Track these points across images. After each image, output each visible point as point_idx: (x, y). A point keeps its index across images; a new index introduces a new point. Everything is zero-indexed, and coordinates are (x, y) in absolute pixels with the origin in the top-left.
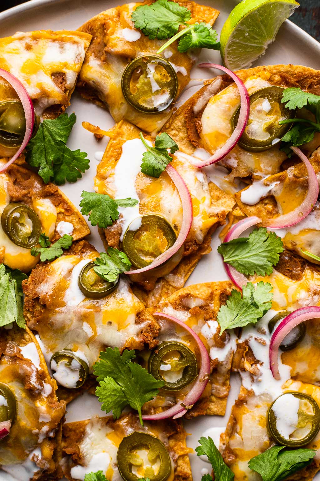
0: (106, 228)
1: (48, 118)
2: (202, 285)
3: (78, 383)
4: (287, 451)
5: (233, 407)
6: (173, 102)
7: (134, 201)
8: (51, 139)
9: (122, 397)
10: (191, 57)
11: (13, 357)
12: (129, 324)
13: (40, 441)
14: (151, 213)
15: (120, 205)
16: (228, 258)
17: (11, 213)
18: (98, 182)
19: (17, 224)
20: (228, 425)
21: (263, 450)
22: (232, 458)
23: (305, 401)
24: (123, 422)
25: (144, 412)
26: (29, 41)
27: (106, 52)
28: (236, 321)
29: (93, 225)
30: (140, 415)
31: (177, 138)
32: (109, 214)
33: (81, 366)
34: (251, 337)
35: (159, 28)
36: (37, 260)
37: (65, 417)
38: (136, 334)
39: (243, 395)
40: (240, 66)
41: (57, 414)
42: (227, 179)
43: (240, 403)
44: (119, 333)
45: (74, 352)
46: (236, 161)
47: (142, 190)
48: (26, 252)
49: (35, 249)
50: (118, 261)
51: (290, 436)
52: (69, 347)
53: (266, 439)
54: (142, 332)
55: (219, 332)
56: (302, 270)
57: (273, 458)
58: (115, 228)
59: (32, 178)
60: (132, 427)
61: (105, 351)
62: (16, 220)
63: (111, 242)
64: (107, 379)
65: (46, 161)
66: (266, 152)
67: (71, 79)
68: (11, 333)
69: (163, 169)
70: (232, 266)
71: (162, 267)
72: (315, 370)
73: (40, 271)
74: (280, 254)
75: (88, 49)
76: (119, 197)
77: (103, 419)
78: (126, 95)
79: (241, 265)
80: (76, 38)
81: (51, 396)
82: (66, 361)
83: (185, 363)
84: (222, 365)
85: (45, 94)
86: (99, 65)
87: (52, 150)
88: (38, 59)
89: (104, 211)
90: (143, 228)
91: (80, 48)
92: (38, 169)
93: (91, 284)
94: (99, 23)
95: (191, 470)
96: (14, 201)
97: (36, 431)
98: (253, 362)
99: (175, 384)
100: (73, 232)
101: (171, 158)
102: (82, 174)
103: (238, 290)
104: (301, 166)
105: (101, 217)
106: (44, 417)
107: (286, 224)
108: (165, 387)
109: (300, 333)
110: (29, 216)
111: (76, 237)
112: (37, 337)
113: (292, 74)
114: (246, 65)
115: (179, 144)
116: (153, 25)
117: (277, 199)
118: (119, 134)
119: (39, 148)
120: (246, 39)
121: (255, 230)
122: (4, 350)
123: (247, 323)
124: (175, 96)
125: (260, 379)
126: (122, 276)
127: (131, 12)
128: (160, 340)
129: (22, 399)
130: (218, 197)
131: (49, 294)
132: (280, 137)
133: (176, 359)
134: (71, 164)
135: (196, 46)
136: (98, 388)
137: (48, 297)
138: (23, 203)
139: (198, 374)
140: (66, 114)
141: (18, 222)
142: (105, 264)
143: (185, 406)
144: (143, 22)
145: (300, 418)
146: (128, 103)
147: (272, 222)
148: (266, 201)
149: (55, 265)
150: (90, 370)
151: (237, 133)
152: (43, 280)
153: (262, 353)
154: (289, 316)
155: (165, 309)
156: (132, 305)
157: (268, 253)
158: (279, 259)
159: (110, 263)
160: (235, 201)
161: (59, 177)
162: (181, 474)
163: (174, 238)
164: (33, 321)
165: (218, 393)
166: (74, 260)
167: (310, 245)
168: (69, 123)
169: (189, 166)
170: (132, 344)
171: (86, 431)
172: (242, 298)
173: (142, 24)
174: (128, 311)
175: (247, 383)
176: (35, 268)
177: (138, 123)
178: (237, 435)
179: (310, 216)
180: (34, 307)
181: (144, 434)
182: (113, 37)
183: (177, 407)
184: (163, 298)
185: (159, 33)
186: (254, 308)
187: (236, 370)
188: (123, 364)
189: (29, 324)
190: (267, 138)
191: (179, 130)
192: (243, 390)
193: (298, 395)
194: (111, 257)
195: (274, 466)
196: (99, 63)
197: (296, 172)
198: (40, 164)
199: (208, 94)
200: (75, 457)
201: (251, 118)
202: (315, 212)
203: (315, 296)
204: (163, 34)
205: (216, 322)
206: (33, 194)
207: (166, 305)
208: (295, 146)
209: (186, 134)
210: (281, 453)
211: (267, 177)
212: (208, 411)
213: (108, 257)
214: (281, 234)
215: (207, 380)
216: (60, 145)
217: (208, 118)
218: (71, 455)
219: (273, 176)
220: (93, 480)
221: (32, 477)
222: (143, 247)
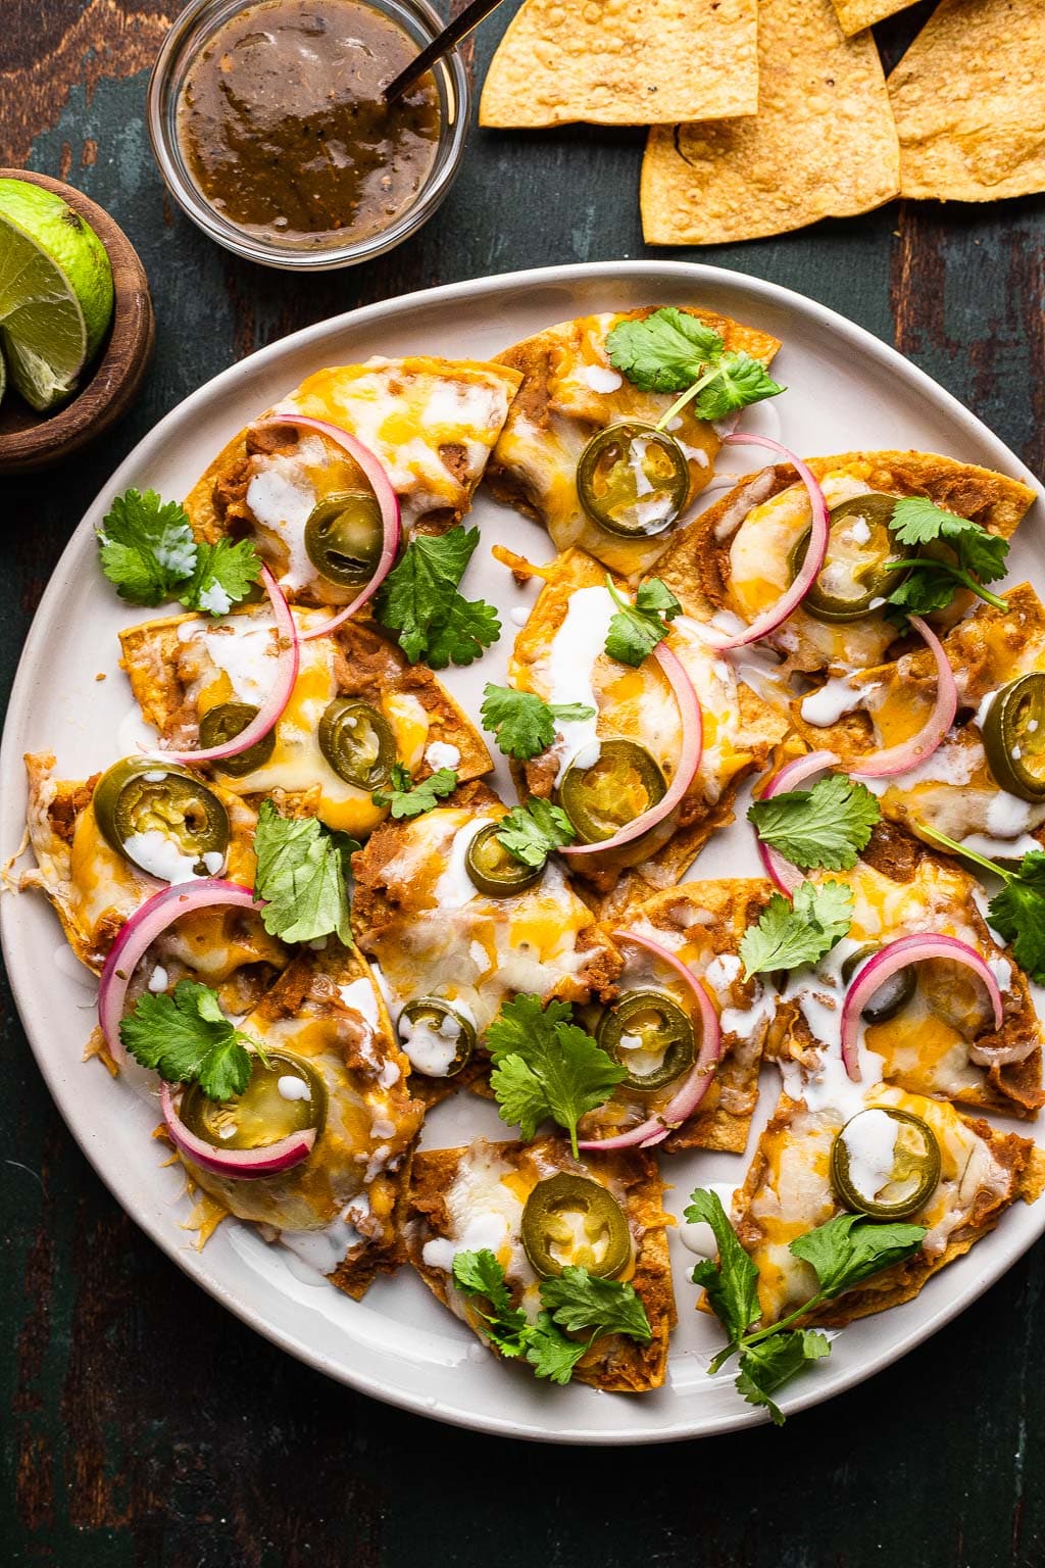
0: (529, 760)
1: (426, 533)
2: (711, 884)
3: (453, 1065)
4: (868, 1225)
5: (763, 1135)
6: (678, 518)
7: (587, 710)
8: (428, 576)
9: (539, 1100)
11: (324, 1005)
12: (563, 950)
13: (368, 1179)
14: (619, 737)
15: (560, 716)
16: (768, 832)
17: (340, 718)
18: (516, 667)
19: (349, 741)
20: (749, 1172)
21: (819, 1223)
22: (754, 1237)
23: (909, 1126)
24: (536, 1155)
25: (582, 1136)
26: (396, 376)
27: (550, 410)
28: (776, 957)
29: (502, 753)
30: (574, 1138)
31: (680, 588)
32: (535, 733)
33: (462, 1030)
34: (806, 992)
35: (659, 371)
36: (384, 816)
37: (421, 1135)
38: (575, 969)
39: (785, 1110)
41: (406, 1123)
42: (776, 676)
43: (778, 1125)
44: (541, 967)
45: (447, 1002)
46: (797, 639)
47: (604, 690)
48: (363, 797)
49: (381, 794)
50: (548, 826)
51: (876, 1196)
52: (440, 990)
53: (827, 1201)
54: (587, 969)
55: (742, 977)
56: (916, 863)
57: (840, 1234)
58: (546, 762)
59: (384, 652)
60: (554, 1163)
61: (512, 1001)
62: (348, 731)
64: (513, 1058)
65: (416, 620)
66: (858, 623)
67: (477, 459)
68: (322, 957)
69: (648, 650)
70: (775, 849)
72: (933, 1067)
73: (390, 835)
74: (872, 826)
75: (514, 401)
76: (557, 699)
77: (498, 1145)
78: (585, 498)
79: (792, 846)
80: (492, 378)
81: (396, 1087)
82: (430, 1019)
83: (670, 1035)
84: (744, 1046)
85: (424, 485)
86: (534, 435)
87: (430, 598)
88: (415, 416)
89: (527, 726)
90: (602, 764)
91: (498, 398)
92: (398, 632)
93: (492, 866)
94: (540, 350)
95: (669, 1261)
96: (345, 694)
97: (364, 1155)
98: (807, 1044)
99: (648, 1078)
100: (459, 765)
101: (665, 630)
102: (484, 648)
103: (785, 897)
104: (924, 654)
105: (520, 738)
106: (382, 1128)
107: (889, 768)
108: (627, 1082)
109: (905, 986)
110: (372, 726)
111: (463, 775)
112: (375, 967)
113: (916, 471)
115: (682, 601)
116: (648, 364)
117: (873, 717)
118: (564, 575)
119: (403, 591)
121: (825, 778)
122: (308, 990)
123: (800, 961)
124: (681, 506)
125: (820, 1077)
126: (553, 856)
127: (605, 332)
128: (623, 988)
129: (338, 1090)
130: (755, 714)
131: (407, 881)
132: (886, 594)
133: (652, 1027)
134: (463, 628)
136: (495, 1072)
137: (405, 886)
138: (361, 699)
139: (697, 1059)
140: (462, 528)
141: (351, 737)
142: (520, 829)
143: (665, 1123)
144: (627, 355)
145: (898, 1159)
146: (587, 514)
147: (862, 763)
148: (852, 721)
149: (416, 826)
150: (478, 1038)
151: (801, 585)
152: (395, 854)
153: (826, 1026)
154: (884, 951)
155: (636, 925)
156: (570, 914)
157: (849, 825)
158: (869, 837)
159: (531, 828)
160: (792, 718)
161: (436, 654)
162: (648, 1267)
163: (663, 789)
164: (369, 934)
165: (733, 1105)
166: (459, 818)
167: (934, 815)
168: (466, 547)
169: (702, 648)
170: (566, 990)
171: (459, 1169)
172: (792, 911)
173: (625, 362)
174: (562, 925)
175: (793, 1086)
176: (378, 829)
177: (603, 556)
178: (768, 1190)
179: (937, 755)
180: (372, 907)
181: (578, 1178)
182: (566, 381)
183: (651, 1126)
184: (632, 904)
185: (659, 379)
186: (814, 932)
187: (771, 1058)
188: (546, 1029)
189: (361, 940)
190: (860, 597)
191: (684, 572)
192: (785, 1101)
193: (894, 1114)
194: (533, 815)
195: (841, 1250)
196: (535, 430)
197: (915, 667)
198: (402, 623)
199: (746, 502)
200: (434, 1219)
201: (829, 555)
202: (948, 749)
203: (940, 915)
204: (667, 382)
205: (737, 958)
206: (384, 684)
207: (638, 917)
208: (914, 615)
209: (698, 581)
210: (856, 1226)
211: (856, 672)
212: (712, 1143)
213: (528, 815)
214: (877, 789)
215: (714, 1075)
216: (446, 590)
217: (744, 550)
218: (428, 1214)
219: (870, 671)
220: (470, 1266)
221: (342, 1260)
222: (599, 802)
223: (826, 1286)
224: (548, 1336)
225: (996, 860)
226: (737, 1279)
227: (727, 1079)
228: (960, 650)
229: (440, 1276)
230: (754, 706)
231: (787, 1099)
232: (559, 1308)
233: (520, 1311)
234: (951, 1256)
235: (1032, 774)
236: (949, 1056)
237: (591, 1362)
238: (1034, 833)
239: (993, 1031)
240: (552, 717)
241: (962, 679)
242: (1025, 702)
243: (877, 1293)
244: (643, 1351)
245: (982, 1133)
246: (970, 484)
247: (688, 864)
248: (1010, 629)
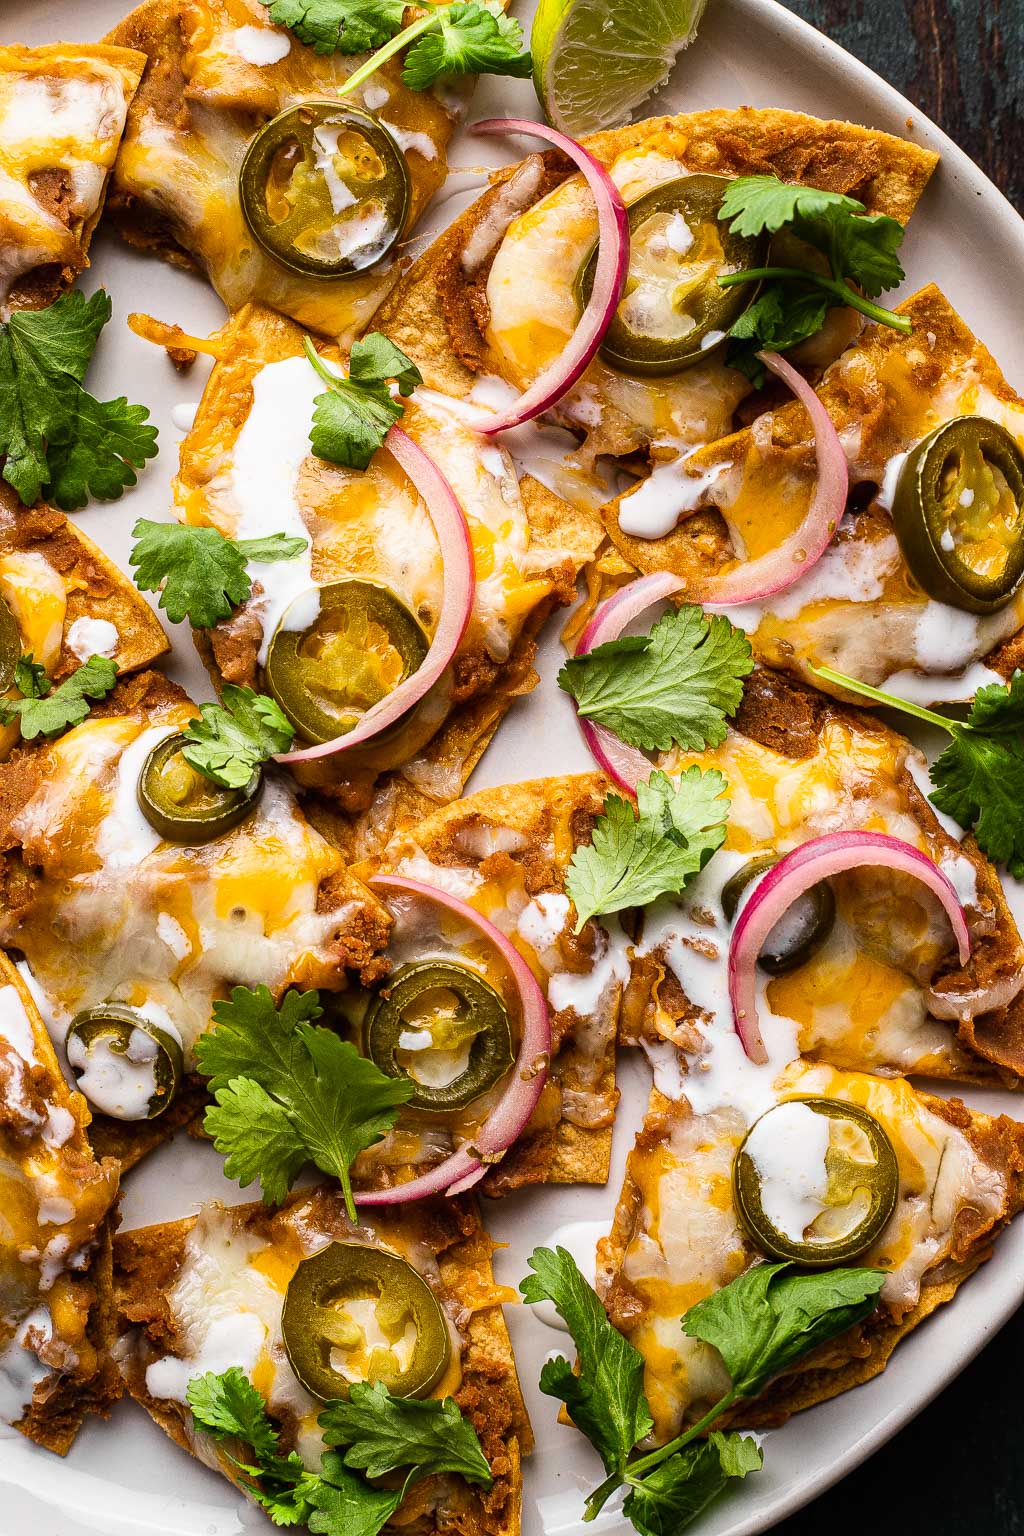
0: (214, 626)
1: (26, 307)
2: (515, 791)
3: (154, 1101)
4: (798, 1278)
5: (632, 1154)
6: (398, 240)
7: (294, 543)
8: (35, 370)
9: (290, 1139)
10: (447, 102)
12: (297, 914)
13: (45, 1284)
14: (348, 577)
15: (254, 556)
16: (591, 703)
18: (185, 491)
20: (617, 1212)
21: (725, 1280)
22: (630, 1310)
23: (844, 1122)
24: (297, 1219)
25: (360, 1184)
27: (188, 100)
28: (621, 889)
29: (174, 620)
30: (347, 1190)
31: (418, 350)
32: (219, 586)
33: (160, 1049)
34: (672, 937)
35: (343, 21)
36: (13, 738)
37: (122, 1209)
38: (318, 942)
39: (658, 1116)
40: (597, 124)
41: (91, 1196)
42: (574, 465)
43: (651, 1140)
44: (270, 944)
45: (134, 1009)
46: (598, 408)
47: (317, 510)
49: (4, 703)
50: (256, 726)
51: (806, 1232)
52: (121, 992)
53: (733, 1245)
54: (337, 937)
55: (573, 925)
56: (818, 726)
57: (754, 1297)
58: (240, 627)
60: (324, 1230)
61: (229, 997)
63: (230, 669)
64: (240, 1084)
65: (26, 439)
66: (686, 374)
67: (87, 185)
69: (376, 441)
70: (605, 728)
71: (391, 737)
72: (874, 1029)
73: (22, 768)
74: (745, 679)
75: (136, 96)
76: (248, 531)
77: (239, 1211)
78: (256, 224)
79: (629, 721)
80: (98, 65)
81: (72, 1143)
82: (111, 1036)
83: (472, 1024)
84: (588, 1027)
85: (11, 235)
86: (170, 140)
87: (42, 403)
89: (204, 577)
90: (328, 619)
91: (110, 93)
93: (178, 797)
94: (165, 17)
95: (512, 1354)
97: (32, 1252)
98: (682, 1014)
99: (448, 1091)
100: (118, 649)
101: (400, 410)
102: (138, 472)
103: (625, 797)
104: (790, 410)
105: (197, 596)
106: (52, 1209)
107: (759, 588)
108: (416, 1100)
109: (817, 915)
111: (125, 664)
112: (23, 967)
113: (754, 138)
114: (615, 118)
115: (423, 369)
116: (326, 13)
117: (726, 513)
118: (242, 347)
119: (1, 398)
120: (606, 40)
121: (668, 613)
123: (657, 893)
124: (406, 221)
125: (705, 1062)
126: (270, 771)
128: (396, 959)
130: (552, 520)
131: (50, 833)
132: (725, 325)
133: (446, 1014)
134: (100, 442)
135: (458, 66)
136: (210, 1110)
137: (48, 842)
139: (517, 1056)
140: (79, 292)
142: (216, 737)
143: (480, 1156)
144: (293, 4)
145: (833, 1174)
146: (263, 249)
147: (718, 587)
148: (697, 526)
149: (65, 747)
150: (187, 1060)
151: (592, 320)
152: (31, 794)
153: (706, 984)
154: (780, 865)
155: (405, 862)
156: (303, 856)
157: (711, 679)
158: (741, 694)
159: (232, 733)
160: (604, 529)
161: (67, 487)
162: (480, 1369)
163: (422, 647)
164: (7, 920)
165: (583, 1114)
166: (124, 731)
167: (835, 650)
168: (89, 320)
169: (459, 432)
170: (308, 974)
171: (186, 1251)
172: (637, 818)
173: (291, 13)
174: (292, 876)
175: (667, 1079)
176: (7, 761)
177: (295, 311)
178: (646, 1239)
179: (827, 560)
180: (7, 878)
181: (361, 1249)
182: (206, 54)
183: (458, 1162)
184: (398, 833)
185: (345, 34)
186: (674, 846)
187: (631, 1041)
188: (286, 1035)
190: (687, 333)
191: (421, 325)
192: (658, 1102)
193: (822, 1106)
194: (232, 713)
195: (759, 1320)
196: (170, 133)
197: (780, 431)
198: (6, 446)
199: (504, 210)
200: (155, 1330)
201: (635, 272)
202: (843, 548)
203: (860, 802)
204: (356, 37)
205: (562, 897)
207: (408, 851)
208: (769, 350)
209: (444, 337)
210: (777, 1281)
211: (694, 451)
212: (556, 1172)
213: (225, 713)
214: (746, 622)
215: (547, 1075)
216: (65, 387)
217: (507, 281)
218: (144, 1324)
219: (712, 446)
220: (214, 1396)
221: (29, 1401)
222: (328, 679)
223: (739, 1378)
224: (339, 1489)
225: (935, 707)
226: (610, 1379)
227: (569, 1077)
228: (843, 396)
229: (175, 1412)
230: (548, 509)
231: (661, 1099)
232: (350, 1445)
233: (292, 1456)
234: (929, 1307)
235: (975, 570)
236: (896, 1009)
237: (412, 1517)
238: (991, 657)
239: (957, 967)
240: (243, 559)
241: (852, 440)
242: (951, 463)
243: (823, 1373)
244: (482, 1498)
245: (957, 1119)
246: (837, 150)
247: (478, 755)
248: (916, 357)
